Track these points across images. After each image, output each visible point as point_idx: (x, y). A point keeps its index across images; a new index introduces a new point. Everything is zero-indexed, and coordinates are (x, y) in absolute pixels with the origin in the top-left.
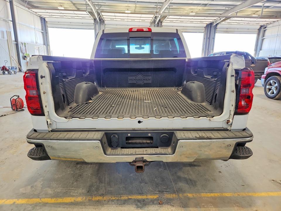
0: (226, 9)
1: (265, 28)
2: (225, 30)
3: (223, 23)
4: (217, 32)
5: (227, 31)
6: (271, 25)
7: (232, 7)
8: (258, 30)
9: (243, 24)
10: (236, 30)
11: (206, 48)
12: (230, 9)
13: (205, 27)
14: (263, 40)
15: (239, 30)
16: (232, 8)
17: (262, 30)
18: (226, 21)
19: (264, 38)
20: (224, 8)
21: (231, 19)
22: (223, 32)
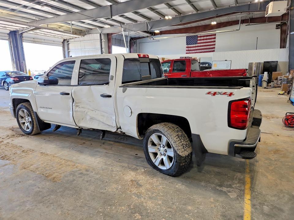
0: (37, 19)
1: (68, 42)
2: (32, 39)
3: (31, 32)
4: (24, 41)
5: (34, 41)
6: (72, 40)
7: (42, 18)
8: (62, 42)
9: (50, 36)
10: (43, 41)
11: (16, 58)
12: (40, 19)
13: (8, 34)
14: (69, 52)
15: (46, 41)
16: (41, 20)
17: (66, 43)
18: (35, 31)
19: (69, 50)
20: (34, 18)
21: (41, 30)
22: (30, 42)
